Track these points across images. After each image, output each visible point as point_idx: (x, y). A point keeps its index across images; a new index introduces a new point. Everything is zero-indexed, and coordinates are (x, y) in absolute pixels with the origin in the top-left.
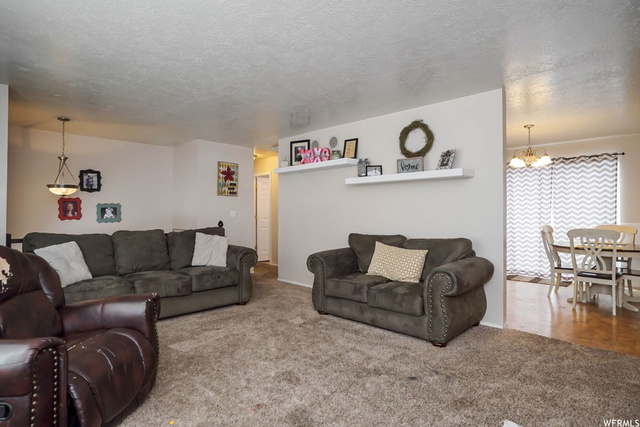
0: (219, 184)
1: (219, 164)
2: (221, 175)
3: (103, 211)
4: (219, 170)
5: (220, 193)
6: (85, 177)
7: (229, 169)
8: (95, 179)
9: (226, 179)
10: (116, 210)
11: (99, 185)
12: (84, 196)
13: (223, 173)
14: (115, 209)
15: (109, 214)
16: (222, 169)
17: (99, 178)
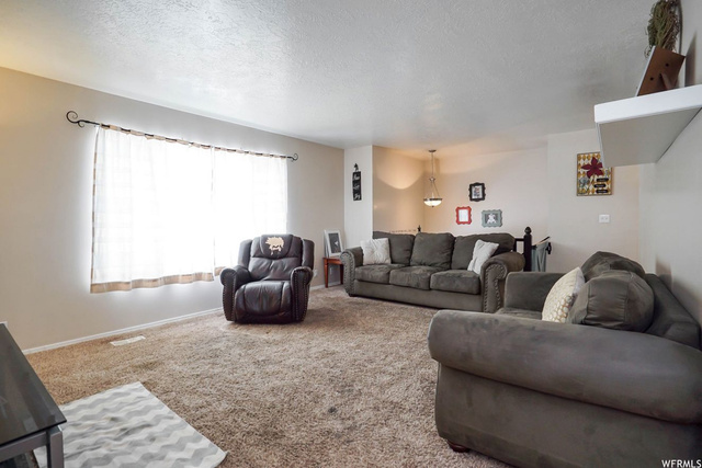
0: (579, 182)
1: (579, 158)
2: (582, 171)
3: (486, 218)
4: (579, 165)
5: (580, 193)
6: (473, 190)
7: (594, 160)
8: (481, 190)
9: (589, 175)
10: (498, 216)
11: (484, 195)
12: (473, 205)
13: (585, 167)
14: (496, 215)
15: (491, 219)
16: (582, 162)
17: (484, 189)
